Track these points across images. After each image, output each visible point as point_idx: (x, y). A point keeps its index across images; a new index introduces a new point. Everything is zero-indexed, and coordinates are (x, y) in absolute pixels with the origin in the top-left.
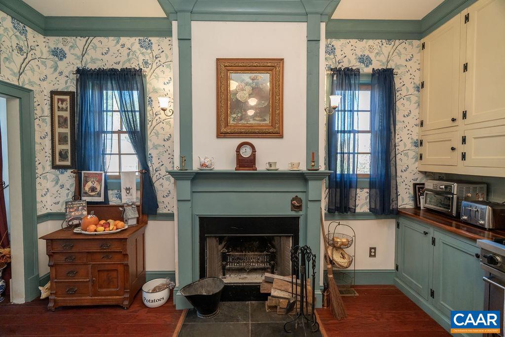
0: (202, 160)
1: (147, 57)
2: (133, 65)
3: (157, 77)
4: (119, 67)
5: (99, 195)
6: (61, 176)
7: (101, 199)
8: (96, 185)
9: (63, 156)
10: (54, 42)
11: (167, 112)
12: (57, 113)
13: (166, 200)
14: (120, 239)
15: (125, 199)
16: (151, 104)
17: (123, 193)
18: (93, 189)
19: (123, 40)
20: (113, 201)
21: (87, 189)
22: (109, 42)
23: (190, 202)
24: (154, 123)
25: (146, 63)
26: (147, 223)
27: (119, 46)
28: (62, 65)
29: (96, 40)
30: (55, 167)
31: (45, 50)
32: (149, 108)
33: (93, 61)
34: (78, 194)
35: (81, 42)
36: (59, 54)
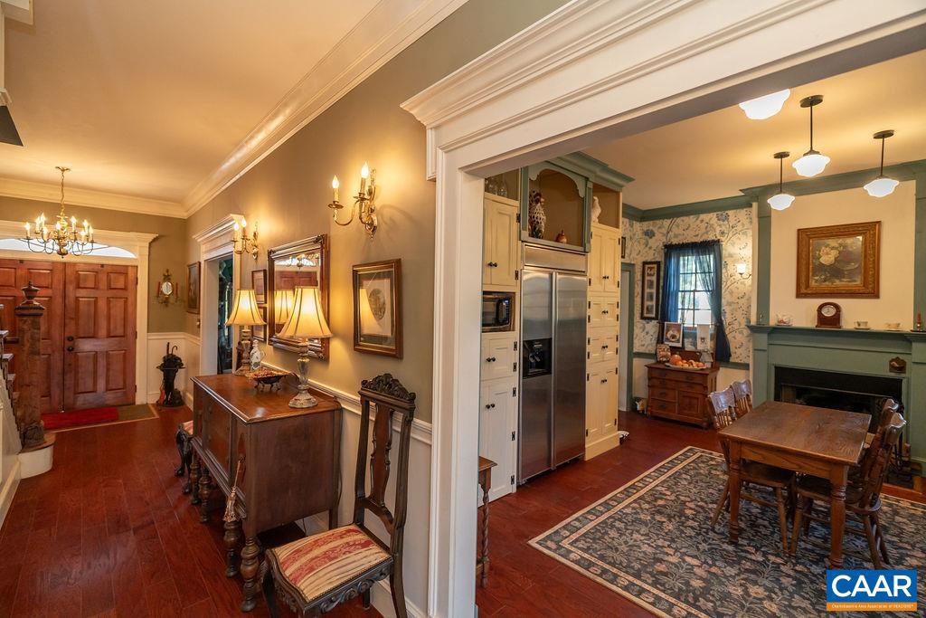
0: (780, 317)
1: (724, 228)
2: (711, 237)
3: (733, 244)
4: (698, 240)
5: (678, 341)
6: (646, 325)
7: (680, 345)
8: (676, 333)
9: (649, 310)
10: (646, 225)
11: (744, 276)
12: (647, 278)
13: (739, 351)
14: (703, 375)
15: (700, 347)
16: (726, 268)
17: (699, 341)
18: (673, 337)
19: (702, 216)
20: (689, 347)
21: (669, 336)
22: (691, 220)
23: (766, 353)
24: (729, 283)
25: (723, 233)
26: (719, 369)
27: (698, 221)
28: (651, 242)
29: (679, 220)
30: (643, 318)
31: (640, 232)
32: (724, 271)
33: (676, 236)
34: (661, 339)
35: (667, 222)
36: (650, 234)
